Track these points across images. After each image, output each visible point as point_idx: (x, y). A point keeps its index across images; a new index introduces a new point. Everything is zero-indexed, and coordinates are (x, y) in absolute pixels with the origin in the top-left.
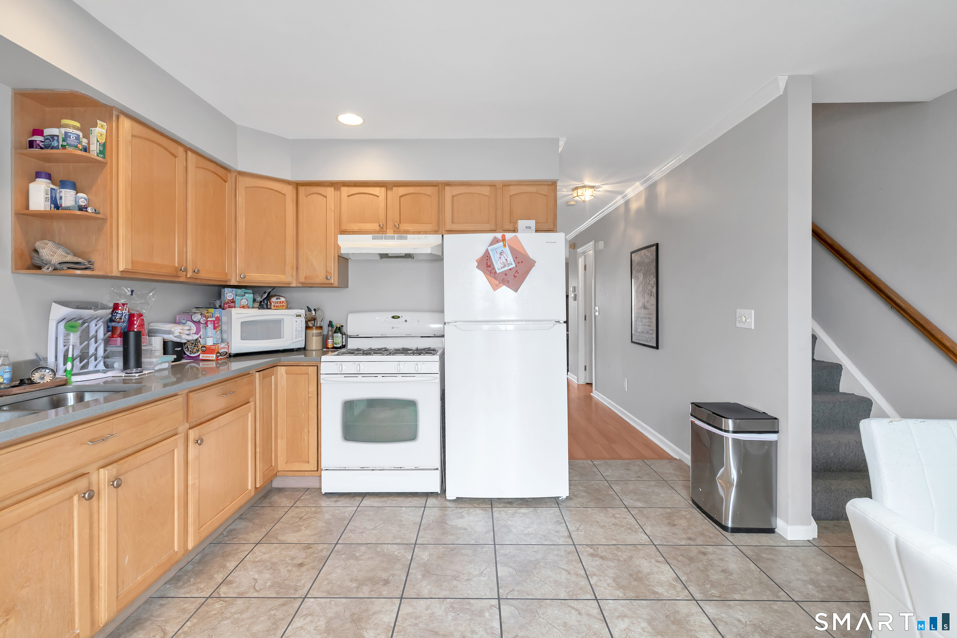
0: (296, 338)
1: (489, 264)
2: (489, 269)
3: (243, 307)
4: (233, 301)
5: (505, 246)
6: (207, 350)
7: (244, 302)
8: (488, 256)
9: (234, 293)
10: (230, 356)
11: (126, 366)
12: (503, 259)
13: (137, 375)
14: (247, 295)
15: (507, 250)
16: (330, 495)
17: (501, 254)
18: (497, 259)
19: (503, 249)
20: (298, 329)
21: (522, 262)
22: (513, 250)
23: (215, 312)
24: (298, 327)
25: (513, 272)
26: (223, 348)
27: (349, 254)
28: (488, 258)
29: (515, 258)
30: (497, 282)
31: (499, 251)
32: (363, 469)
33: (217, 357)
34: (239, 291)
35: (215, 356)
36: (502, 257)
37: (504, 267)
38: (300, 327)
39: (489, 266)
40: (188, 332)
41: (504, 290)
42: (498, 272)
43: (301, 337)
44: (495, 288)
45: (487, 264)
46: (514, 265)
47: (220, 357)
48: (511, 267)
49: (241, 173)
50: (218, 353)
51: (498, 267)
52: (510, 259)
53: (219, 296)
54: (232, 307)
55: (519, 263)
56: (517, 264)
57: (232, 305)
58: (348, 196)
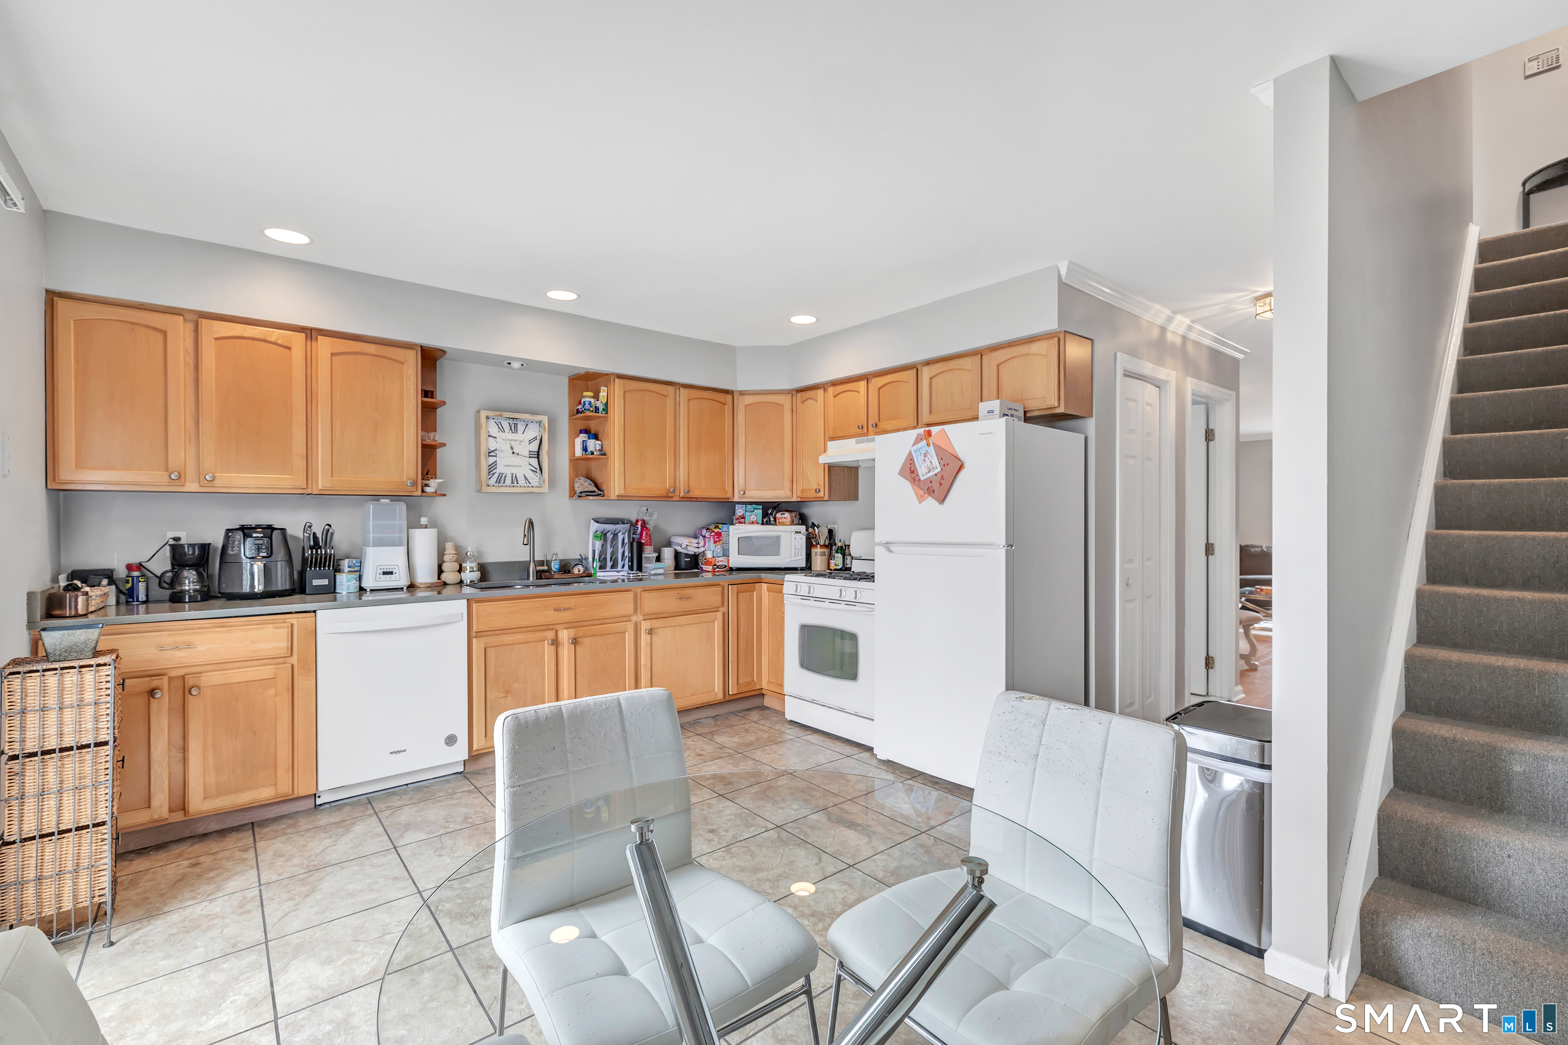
0: (795, 556)
1: (912, 469)
2: (913, 475)
3: (753, 523)
4: (743, 518)
5: (928, 445)
6: (708, 563)
7: (753, 518)
8: (911, 460)
9: (744, 509)
10: (731, 569)
11: (631, 568)
12: (928, 462)
13: (631, 575)
14: (756, 511)
15: (931, 449)
16: (792, 723)
17: (925, 455)
18: (921, 462)
19: (927, 448)
20: (797, 547)
21: (948, 464)
22: (939, 450)
23: (722, 527)
24: (797, 544)
25: (939, 477)
26: (721, 561)
27: (858, 461)
28: (912, 462)
29: (941, 459)
30: (922, 493)
31: (923, 451)
32: (813, 702)
33: (714, 569)
34: (749, 507)
35: (711, 567)
36: (926, 459)
37: (929, 472)
38: (800, 544)
39: (913, 472)
40: (696, 545)
41: (930, 502)
42: (922, 478)
43: (801, 555)
44: (921, 499)
45: (910, 470)
46: (939, 469)
47: (718, 569)
48: (936, 471)
49: (742, 393)
50: (715, 565)
51: (923, 472)
52: (935, 461)
53: (733, 513)
54: (742, 523)
55: (944, 465)
56: (943, 468)
57: (742, 520)
58: (835, 397)
